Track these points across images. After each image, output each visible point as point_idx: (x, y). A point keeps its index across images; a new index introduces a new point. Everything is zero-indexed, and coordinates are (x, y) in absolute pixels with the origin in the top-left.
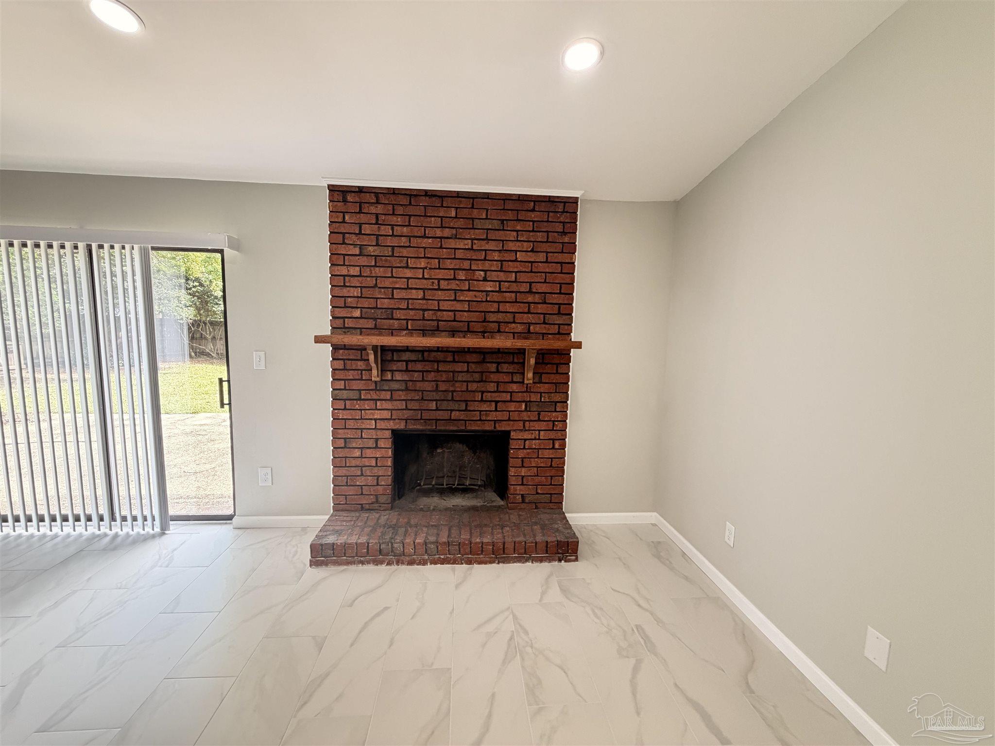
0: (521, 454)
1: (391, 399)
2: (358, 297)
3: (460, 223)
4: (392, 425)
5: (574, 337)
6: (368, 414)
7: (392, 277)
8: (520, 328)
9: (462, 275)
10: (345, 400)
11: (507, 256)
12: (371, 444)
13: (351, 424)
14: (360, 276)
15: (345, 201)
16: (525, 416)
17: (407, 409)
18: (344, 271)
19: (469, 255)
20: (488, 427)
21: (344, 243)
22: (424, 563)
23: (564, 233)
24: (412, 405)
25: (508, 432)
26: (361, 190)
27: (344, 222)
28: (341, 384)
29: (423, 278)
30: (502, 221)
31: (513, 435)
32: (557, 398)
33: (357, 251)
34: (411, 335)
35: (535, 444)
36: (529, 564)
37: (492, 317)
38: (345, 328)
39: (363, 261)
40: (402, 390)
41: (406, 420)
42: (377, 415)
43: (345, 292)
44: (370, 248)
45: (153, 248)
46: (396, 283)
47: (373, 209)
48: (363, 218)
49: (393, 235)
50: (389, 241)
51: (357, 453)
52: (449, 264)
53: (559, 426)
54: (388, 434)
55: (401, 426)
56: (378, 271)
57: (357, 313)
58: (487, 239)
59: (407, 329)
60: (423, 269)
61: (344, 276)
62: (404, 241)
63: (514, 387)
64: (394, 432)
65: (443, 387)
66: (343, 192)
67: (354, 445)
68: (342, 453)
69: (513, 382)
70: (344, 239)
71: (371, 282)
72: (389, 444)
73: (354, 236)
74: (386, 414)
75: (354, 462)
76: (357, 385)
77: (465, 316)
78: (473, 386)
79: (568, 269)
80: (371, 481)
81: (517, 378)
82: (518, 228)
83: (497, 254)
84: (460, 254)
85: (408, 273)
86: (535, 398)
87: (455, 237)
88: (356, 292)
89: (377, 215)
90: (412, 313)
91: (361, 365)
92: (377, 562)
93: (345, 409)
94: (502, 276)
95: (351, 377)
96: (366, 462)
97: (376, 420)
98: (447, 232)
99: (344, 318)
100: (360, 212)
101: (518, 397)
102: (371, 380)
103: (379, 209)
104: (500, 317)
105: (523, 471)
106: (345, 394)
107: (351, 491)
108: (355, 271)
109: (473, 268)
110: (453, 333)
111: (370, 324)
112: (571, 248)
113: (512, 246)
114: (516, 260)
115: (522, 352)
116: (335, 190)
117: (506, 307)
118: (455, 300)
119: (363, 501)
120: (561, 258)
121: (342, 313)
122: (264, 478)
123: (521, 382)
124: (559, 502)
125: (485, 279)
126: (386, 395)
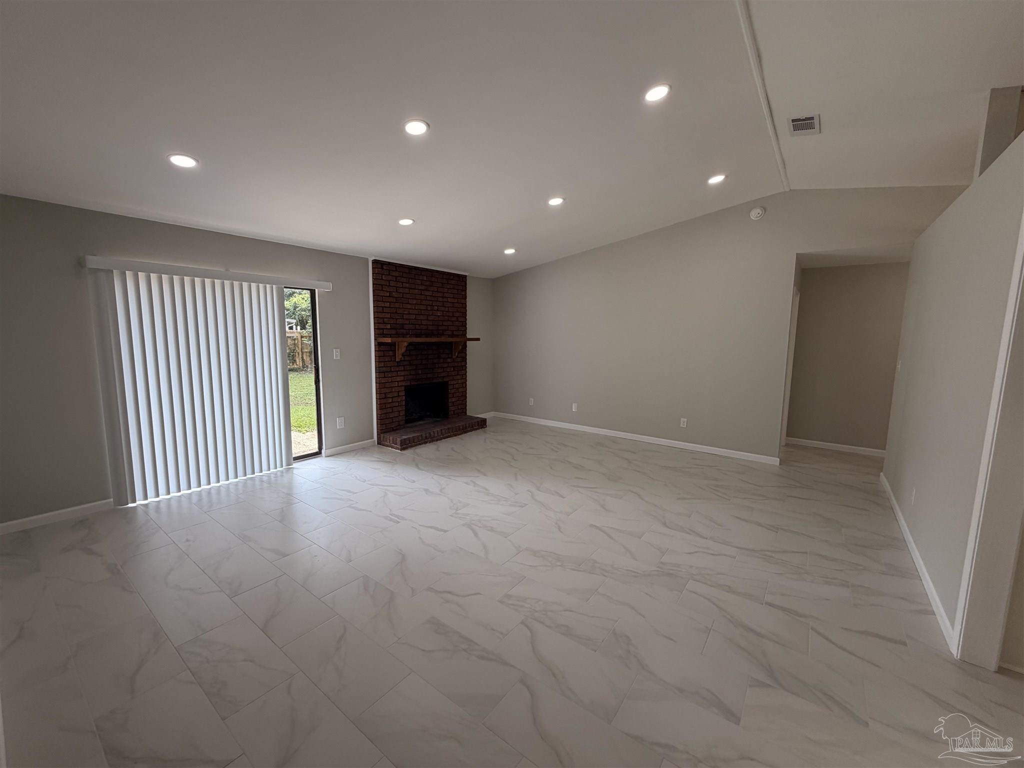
0: (453, 391)
1: (404, 370)
2: (389, 318)
3: (428, 283)
4: (404, 384)
5: (469, 335)
6: (394, 379)
7: (403, 308)
8: (450, 333)
9: (429, 308)
10: (384, 372)
11: (445, 300)
12: (396, 395)
13: (387, 385)
14: (390, 307)
15: (382, 268)
16: (453, 373)
17: (410, 375)
18: (382, 304)
19: (431, 298)
20: (441, 380)
21: (382, 290)
22: (441, 439)
23: (462, 290)
24: (413, 373)
25: (448, 382)
26: (389, 264)
27: (382, 279)
28: (382, 364)
29: (415, 309)
30: (442, 283)
31: (450, 383)
32: (463, 364)
33: (388, 295)
34: (411, 337)
35: (456, 386)
36: (474, 432)
37: (440, 328)
38: (383, 334)
39: (391, 299)
40: (408, 365)
41: (410, 380)
42: (399, 379)
43: (383, 315)
44: (394, 293)
46: (404, 311)
47: (394, 274)
48: (390, 278)
49: (402, 287)
50: (401, 290)
51: (390, 400)
52: (424, 302)
53: (464, 376)
54: (403, 388)
55: (408, 383)
56: (397, 305)
57: (389, 327)
58: (438, 292)
59: (409, 334)
60: (415, 304)
61: (383, 307)
62: (407, 291)
63: (449, 360)
64: (405, 386)
65: (424, 362)
66: (381, 264)
67: (388, 396)
68: (383, 401)
69: (449, 358)
70: (382, 287)
71: (394, 310)
72: (403, 393)
73: (386, 287)
74: (402, 378)
75: (388, 406)
76: (389, 364)
77: (430, 328)
78: (435, 361)
79: (464, 306)
80: (396, 414)
81: (450, 356)
82: (448, 287)
83: (441, 298)
84: (428, 298)
85: (409, 306)
86: (456, 364)
87: (426, 290)
88: (388, 316)
89: (396, 277)
90: (411, 326)
91: (391, 353)
92: (426, 443)
93: (385, 377)
94: (443, 309)
95: (387, 360)
96: (394, 404)
97: (398, 381)
98: (423, 288)
99: (383, 329)
100: (389, 275)
101: (451, 365)
102: (395, 361)
103: (397, 274)
104: (444, 328)
105: (454, 400)
106: (384, 369)
107: (387, 421)
108: (387, 305)
109: (434, 304)
110: (427, 335)
111: (394, 332)
112: (465, 297)
113: (446, 295)
114: (448, 302)
115: (451, 343)
116: (375, 262)
117: (445, 323)
118: (427, 320)
119: (393, 426)
120: (463, 301)
121: (382, 326)
122: (339, 423)
123: (452, 358)
124: (466, 412)
125: (438, 310)
126: (402, 368)
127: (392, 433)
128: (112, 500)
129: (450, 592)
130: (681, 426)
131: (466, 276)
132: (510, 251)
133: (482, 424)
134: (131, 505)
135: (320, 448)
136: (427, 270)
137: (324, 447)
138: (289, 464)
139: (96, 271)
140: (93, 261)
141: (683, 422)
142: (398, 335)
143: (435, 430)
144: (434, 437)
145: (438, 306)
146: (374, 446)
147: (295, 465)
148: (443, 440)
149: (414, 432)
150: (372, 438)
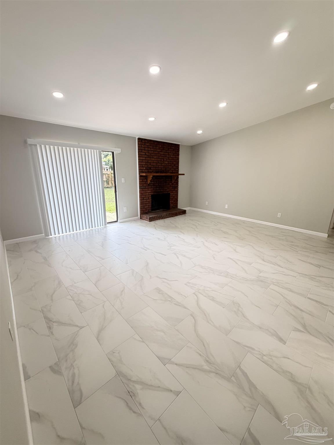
0: (172, 197)
1: (151, 188)
2: (145, 165)
3: (162, 148)
4: (151, 194)
5: (180, 173)
6: (147, 191)
7: (151, 160)
8: (171, 171)
9: (162, 160)
10: (143, 189)
11: (169, 156)
12: (148, 198)
13: (144, 194)
14: (145, 160)
15: (142, 142)
16: (172, 190)
17: (154, 190)
18: (142, 158)
19: (163, 156)
20: (167, 192)
21: (142, 152)
22: (166, 218)
23: (177, 152)
24: (155, 189)
25: (170, 193)
26: (145, 140)
27: (142, 147)
28: (142, 185)
29: (156, 160)
30: (169, 148)
31: (171, 194)
32: (177, 185)
33: (144, 154)
34: (154, 173)
35: (174, 195)
36: (180, 216)
37: (167, 169)
38: (142, 172)
39: (145, 156)
40: (153, 186)
41: (154, 192)
42: (149, 191)
43: (142, 163)
44: (147, 153)
45: (102, 151)
47: (147, 144)
48: (145, 146)
49: (151, 150)
50: (150, 152)
51: (145, 201)
52: (160, 157)
53: (177, 191)
54: (151, 196)
55: (153, 194)
56: (148, 159)
57: (145, 168)
58: (166, 152)
60: (156, 158)
61: (142, 160)
62: (152, 152)
63: (170, 184)
64: (151, 195)
65: (159, 185)
66: (142, 140)
67: (145, 199)
68: (142, 201)
71: (147, 161)
72: (150, 198)
73: (144, 150)
74: (150, 191)
75: (144, 203)
76: (145, 185)
77: (163, 169)
78: (164, 184)
79: (178, 159)
80: (148, 207)
81: (171, 182)
82: (171, 150)
84: (162, 155)
85: (153, 159)
86: (174, 186)
87: (161, 151)
88: (144, 163)
89: (148, 146)
90: (154, 168)
91: (146, 180)
92: (160, 219)
93: (143, 191)
94: (168, 160)
95: (144, 183)
96: (147, 202)
97: (148, 193)
98: (160, 150)
99: (142, 169)
101: (171, 186)
102: (147, 184)
104: (169, 169)
105: (172, 201)
106: (143, 187)
107: (144, 209)
108: (144, 158)
109: (164, 158)
110: (161, 172)
111: (146, 171)
112: (178, 155)
113: (170, 154)
114: (171, 157)
115: (171, 176)
116: (139, 139)
117: (169, 167)
118: (161, 165)
119: (146, 211)
120: (177, 157)
121: (142, 168)
122: (125, 210)
123: (172, 183)
124: (177, 207)
125: (166, 161)
126: (150, 187)
127: (146, 214)
128: (44, 234)
129: (165, 279)
130: (278, 217)
131: (179, 145)
132: (200, 132)
133: (184, 212)
134: (50, 237)
135: (117, 219)
136: (162, 142)
137: (119, 219)
138: (105, 225)
139: (31, 145)
140: (30, 141)
141: (279, 215)
142: (148, 172)
143: (164, 214)
144: (163, 217)
145: (166, 159)
146: (139, 219)
147: (108, 225)
148: (167, 218)
149: (155, 214)
150: (138, 216)
